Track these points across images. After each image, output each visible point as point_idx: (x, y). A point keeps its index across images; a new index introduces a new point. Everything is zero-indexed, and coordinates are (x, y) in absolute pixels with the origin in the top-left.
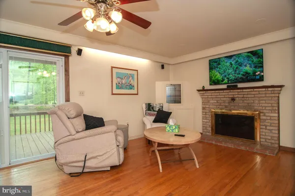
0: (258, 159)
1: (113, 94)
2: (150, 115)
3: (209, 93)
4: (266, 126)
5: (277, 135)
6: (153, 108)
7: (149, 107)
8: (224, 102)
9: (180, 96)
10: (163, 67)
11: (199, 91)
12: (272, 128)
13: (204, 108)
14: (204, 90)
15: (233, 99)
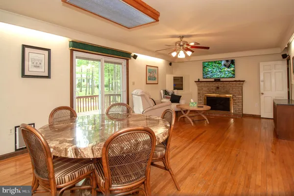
0: (232, 120)
1: (147, 84)
2: (167, 98)
3: (203, 84)
4: (236, 103)
5: (241, 108)
6: (168, 93)
7: (166, 93)
8: (212, 89)
9: (182, 85)
10: (170, 64)
11: (196, 82)
12: (238, 104)
13: (199, 93)
14: (199, 81)
15: (218, 88)
